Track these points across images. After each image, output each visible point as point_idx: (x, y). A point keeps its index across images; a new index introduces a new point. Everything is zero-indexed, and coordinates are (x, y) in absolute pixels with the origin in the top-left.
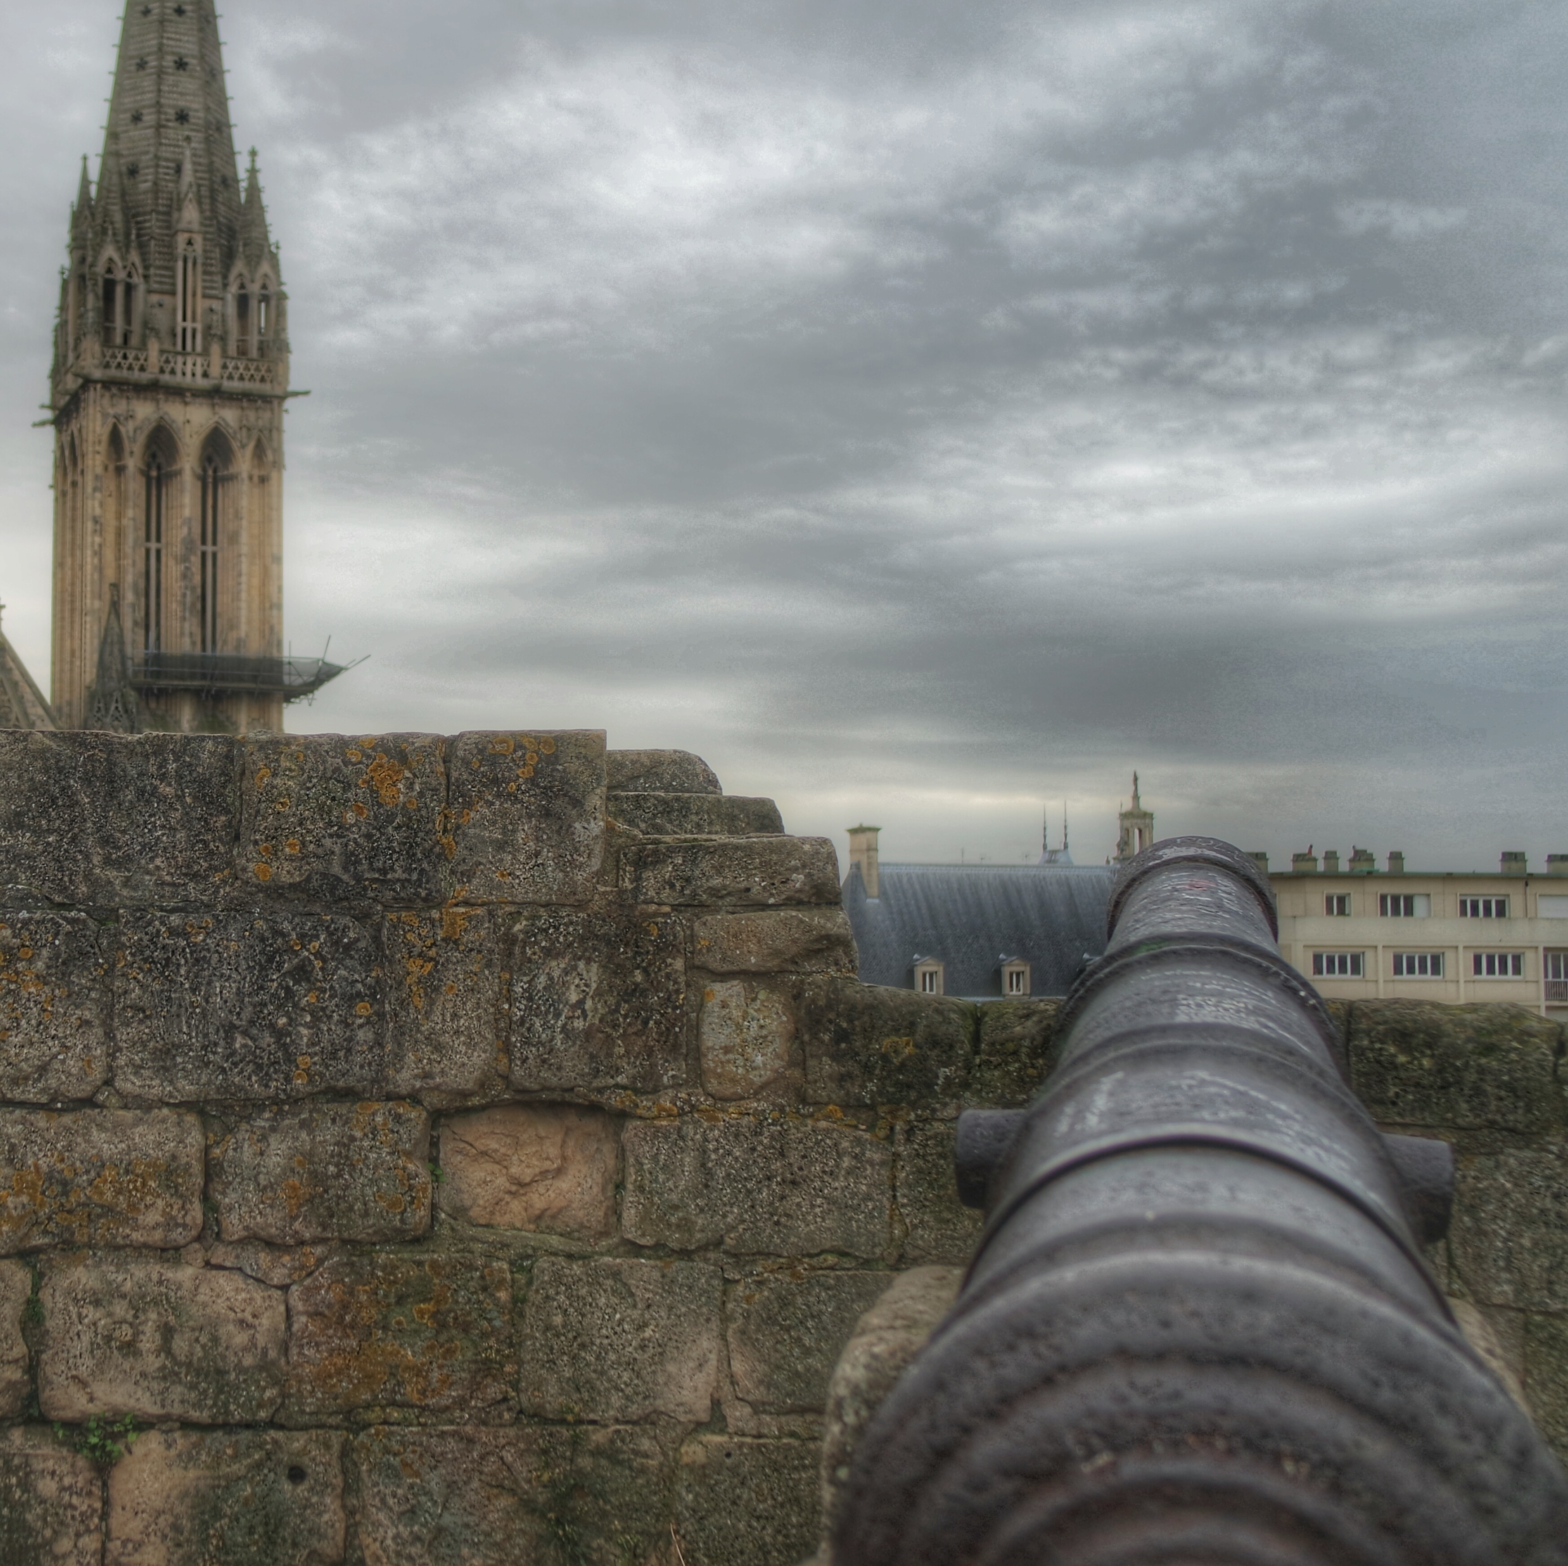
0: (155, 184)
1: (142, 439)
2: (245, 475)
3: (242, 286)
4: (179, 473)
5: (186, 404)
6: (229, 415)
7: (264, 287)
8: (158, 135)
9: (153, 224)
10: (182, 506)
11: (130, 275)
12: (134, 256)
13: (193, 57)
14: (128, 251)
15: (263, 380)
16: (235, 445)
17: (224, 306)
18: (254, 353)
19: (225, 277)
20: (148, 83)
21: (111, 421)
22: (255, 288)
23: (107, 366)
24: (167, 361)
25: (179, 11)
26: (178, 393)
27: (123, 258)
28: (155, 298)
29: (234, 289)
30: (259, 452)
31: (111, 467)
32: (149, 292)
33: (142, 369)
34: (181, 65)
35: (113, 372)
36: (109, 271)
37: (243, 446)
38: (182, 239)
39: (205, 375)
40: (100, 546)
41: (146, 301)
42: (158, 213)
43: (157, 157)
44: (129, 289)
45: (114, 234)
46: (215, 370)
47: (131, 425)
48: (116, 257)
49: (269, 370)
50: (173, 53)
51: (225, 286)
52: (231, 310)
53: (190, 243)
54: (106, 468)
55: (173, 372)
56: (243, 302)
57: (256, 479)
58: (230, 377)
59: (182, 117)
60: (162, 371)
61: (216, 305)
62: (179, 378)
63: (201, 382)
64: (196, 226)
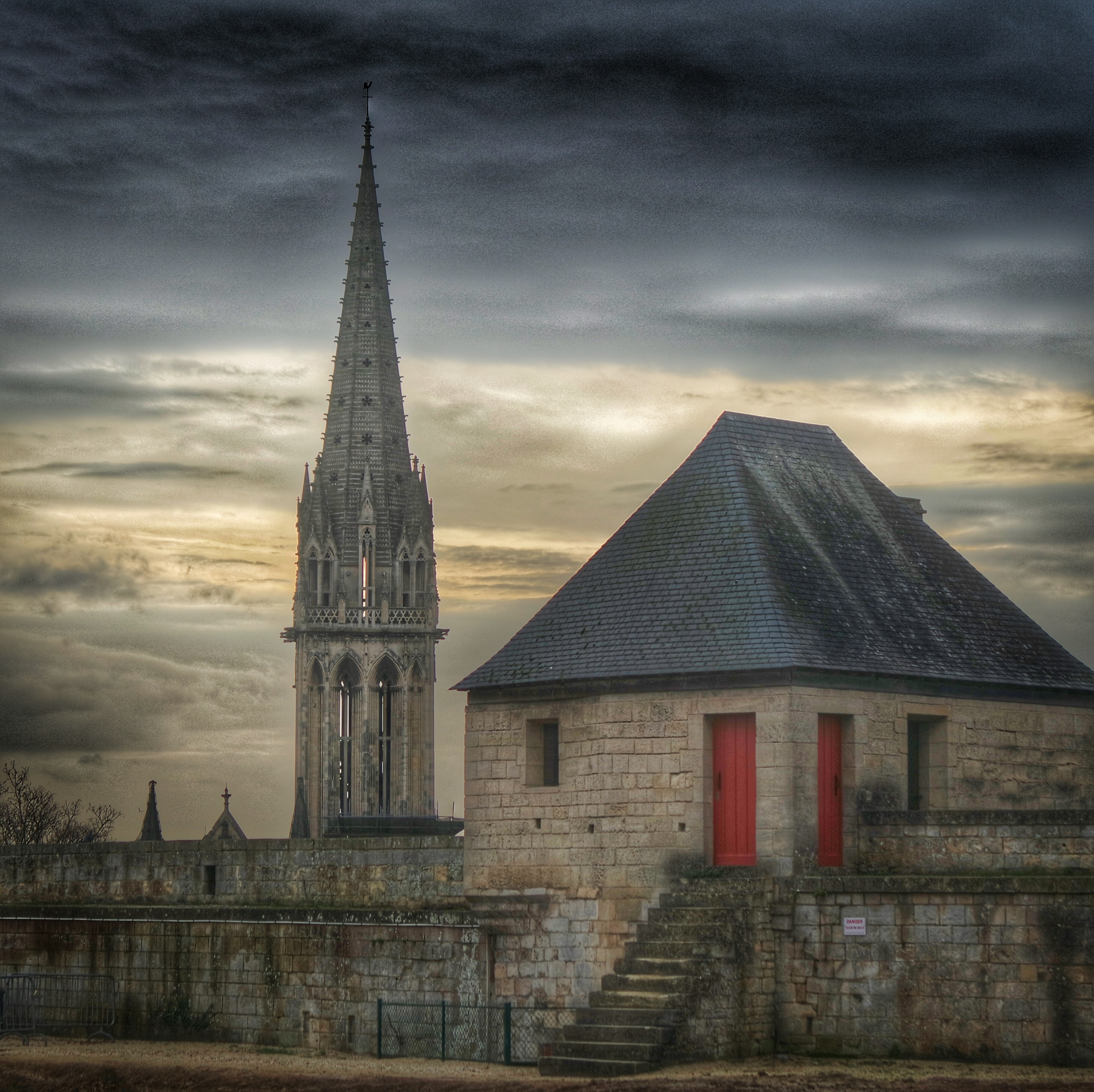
0: (347, 490)
1: (334, 668)
2: (406, 689)
3: (406, 556)
4: (361, 689)
5: (365, 642)
6: (396, 647)
7: (421, 556)
8: (350, 454)
9: (343, 517)
10: (363, 712)
11: (328, 556)
12: (331, 543)
13: (376, 395)
14: (325, 541)
15: (419, 622)
16: (399, 668)
17: (394, 570)
18: (412, 602)
19: (394, 550)
20: (345, 416)
21: (312, 658)
22: (413, 558)
23: (311, 621)
24: (352, 614)
25: (367, 363)
26: (359, 635)
27: (321, 546)
28: (345, 570)
29: (401, 558)
30: (416, 671)
31: (315, 687)
32: (341, 566)
33: (335, 621)
34: (367, 401)
35: (315, 624)
36: (313, 555)
37: (404, 669)
38: (361, 529)
39: (378, 621)
40: (306, 743)
41: (339, 572)
42: (348, 509)
43: (348, 470)
44: (327, 565)
45: (315, 530)
46: (385, 618)
47: (327, 660)
48: (316, 545)
49: (423, 615)
50: (362, 394)
51: (394, 557)
52: (398, 573)
53: (367, 531)
54: (311, 689)
55: (356, 621)
56: (406, 566)
57: (416, 689)
58: (396, 622)
59: (367, 439)
60: (348, 621)
61: (388, 571)
62: (360, 625)
63: (375, 627)
64: (371, 520)
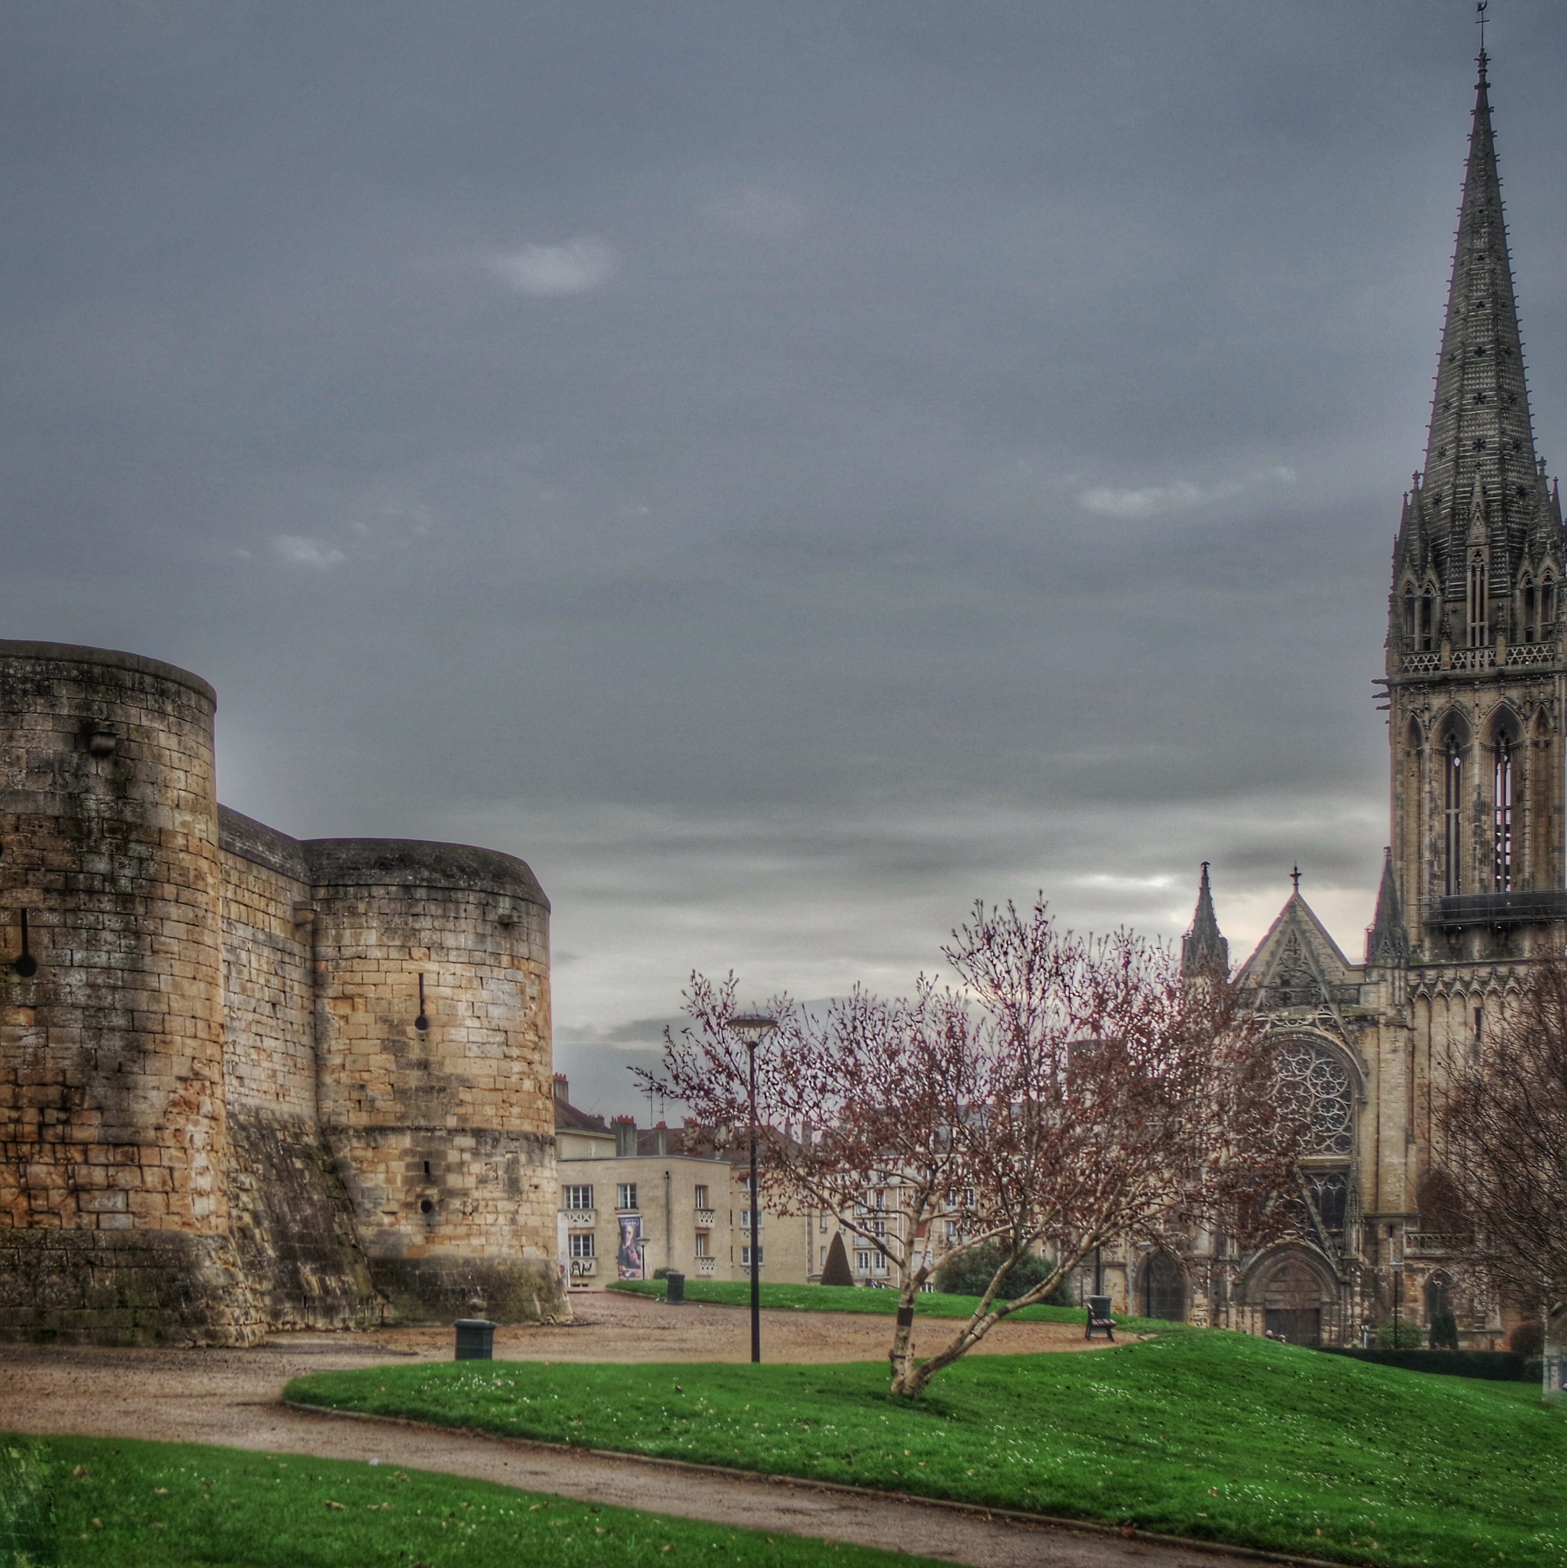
0: (1453, 509)
1: (1436, 725)
2: (1528, 743)
3: (1529, 582)
4: (1470, 749)
5: (1476, 690)
6: (1515, 694)
7: (1548, 579)
8: (1456, 466)
9: (1449, 544)
10: (1473, 776)
11: (1428, 591)
12: (1431, 575)
13: (1491, 390)
14: (1424, 572)
15: (1545, 659)
16: (1519, 718)
17: (1513, 601)
18: (1538, 637)
19: (1514, 576)
20: (1451, 422)
21: (1409, 715)
22: (1539, 581)
23: (1406, 670)
24: (1458, 658)
25: (1480, 352)
26: (1467, 683)
27: (1418, 580)
28: (1449, 607)
29: (1521, 585)
30: (1542, 721)
31: (1413, 752)
32: (1445, 602)
33: (1436, 668)
34: (1480, 399)
35: (1411, 675)
36: (1409, 591)
37: (1527, 719)
38: (1471, 552)
39: (1492, 664)
40: (1402, 818)
41: (1443, 610)
42: (1453, 533)
43: (1454, 487)
44: (1427, 604)
45: (1412, 560)
46: (1500, 659)
47: (1426, 716)
48: (1413, 579)
49: (1550, 650)
50: (1472, 391)
51: (1514, 584)
52: (1519, 603)
53: (1478, 554)
54: (1408, 754)
55: (1463, 666)
56: (1529, 594)
57: (1542, 745)
58: (1515, 662)
59: (1478, 445)
60: (1453, 667)
61: (1506, 602)
62: (1468, 671)
63: (1487, 670)
64: (1482, 540)
